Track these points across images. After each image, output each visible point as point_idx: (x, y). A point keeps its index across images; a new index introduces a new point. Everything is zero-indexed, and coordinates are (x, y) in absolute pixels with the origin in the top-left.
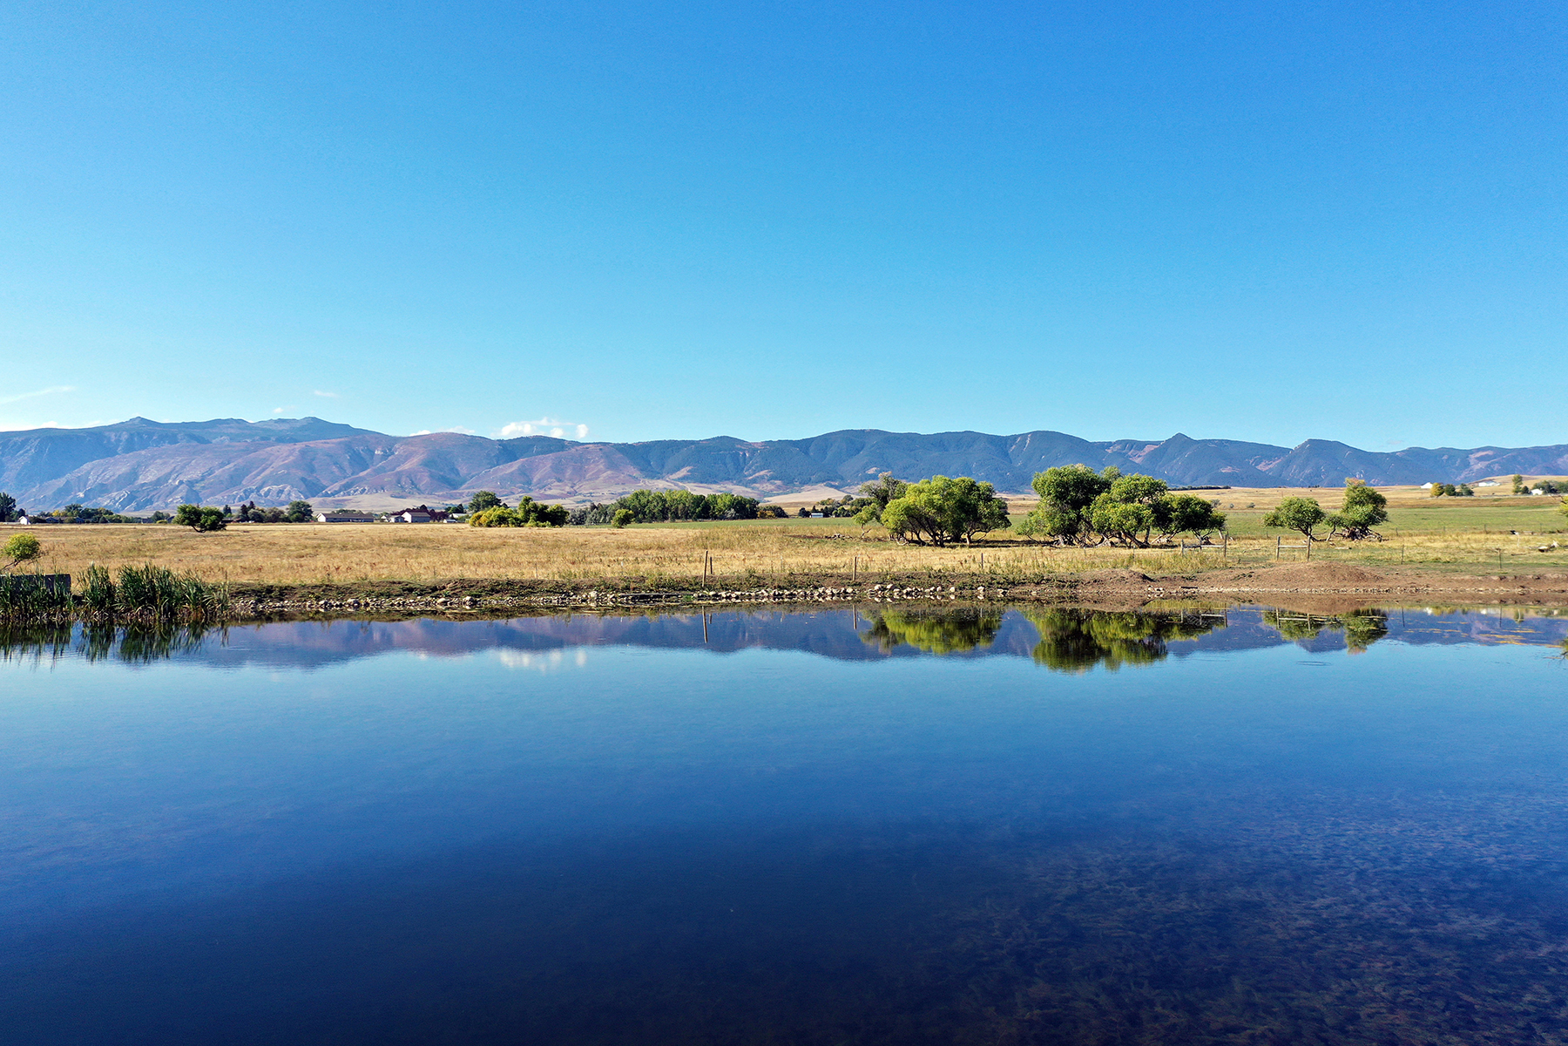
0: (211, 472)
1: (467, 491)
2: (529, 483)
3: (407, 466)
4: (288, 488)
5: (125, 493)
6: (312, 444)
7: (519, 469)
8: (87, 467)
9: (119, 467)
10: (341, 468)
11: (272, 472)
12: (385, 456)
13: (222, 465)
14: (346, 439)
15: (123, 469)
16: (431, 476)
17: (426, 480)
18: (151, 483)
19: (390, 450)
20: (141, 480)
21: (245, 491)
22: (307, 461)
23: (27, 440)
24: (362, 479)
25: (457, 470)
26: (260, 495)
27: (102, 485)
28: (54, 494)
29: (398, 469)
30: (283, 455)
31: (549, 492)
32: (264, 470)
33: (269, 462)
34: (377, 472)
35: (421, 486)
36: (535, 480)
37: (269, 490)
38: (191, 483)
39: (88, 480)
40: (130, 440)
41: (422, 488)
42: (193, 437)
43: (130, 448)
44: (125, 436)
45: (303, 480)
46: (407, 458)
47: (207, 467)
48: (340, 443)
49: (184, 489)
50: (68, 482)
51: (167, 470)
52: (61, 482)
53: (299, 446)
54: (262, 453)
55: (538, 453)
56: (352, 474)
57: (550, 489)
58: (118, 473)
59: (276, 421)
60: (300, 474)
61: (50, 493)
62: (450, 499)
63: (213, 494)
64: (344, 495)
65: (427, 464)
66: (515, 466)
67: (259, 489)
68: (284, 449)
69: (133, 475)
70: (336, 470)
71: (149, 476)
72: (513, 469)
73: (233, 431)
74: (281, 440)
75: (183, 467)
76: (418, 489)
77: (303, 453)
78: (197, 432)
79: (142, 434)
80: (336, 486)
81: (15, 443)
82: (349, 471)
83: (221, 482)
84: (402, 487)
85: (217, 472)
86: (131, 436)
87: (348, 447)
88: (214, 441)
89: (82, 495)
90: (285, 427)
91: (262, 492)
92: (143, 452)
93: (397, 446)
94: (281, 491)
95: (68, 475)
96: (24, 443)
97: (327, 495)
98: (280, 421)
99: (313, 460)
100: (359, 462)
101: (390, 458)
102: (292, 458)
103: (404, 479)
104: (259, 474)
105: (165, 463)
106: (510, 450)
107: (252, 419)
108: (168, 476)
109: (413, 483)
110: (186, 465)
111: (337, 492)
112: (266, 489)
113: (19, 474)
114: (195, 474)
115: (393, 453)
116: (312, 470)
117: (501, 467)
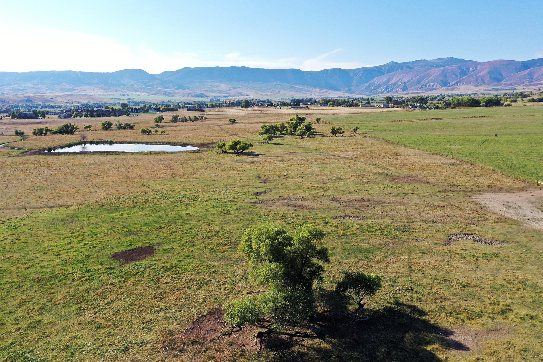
0: (412, 79)
1: (504, 83)
2: (532, 78)
3: (481, 74)
4: (436, 84)
5: (385, 87)
6: (446, 67)
7: (528, 73)
8: (375, 79)
9: (384, 79)
10: (456, 76)
11: (431, 78)
12: (474, 70)
13: (416, 76)
14: (459, 65)
15: (385, 79)
16: (490, 77)
17: (488, 79)
18: (393, 84)
19: (476, 68)
20: (390, 83)
21: (421, 86)
22: (444, 74)
23: (360, 71)
24: (464, 79)
25: (502, 75)
26: (427, 87)
27: (379, 85)
28: (365, 88)
29: (478, 75)
30: (436, 72)
31: (540, 82)
32: (429, 78)
33: (431, 75)
34: (469, 77)
35: (485, 81)
36: (535, 77)
37: (430, 85)
38: (405, 83)
39: (375, 83)
40: (389, 69)
41: (486, 82)
42: (408, 67)
43: (389, 72)
44: (387, 68)
45: (442, 81)
46: (482, 71)
47: (411, 77)
48: (456, 67)
49: (402, 86)
50: (369, 84)
51: (399, 79)
52: (367, 84)
53: (442, 68)
54: (429, 72)
55: (538, 66)
56: (460, 78)
57: (541, 81)
58: (384, 81)
59: (437, 59)
60: (441, 79)
61: (364, 88)
62: (496, 86)
63: (411, 87)
64: (456, 86)
65: (489, 73)
66: (527, 71)
67: (426, 84)
68: (437, 70)
69: (388, 81)
70: (454, 76)
71: (392, 82)
72: (526, 73)
73: (421, 64)
74: (437, 66)
75: (403, 78)
76: (484, 83)
77: (443, 71)
78: (410, 65)
79: (393, 67)
80: (453, 83)
81: (356, 72)
82: (459, 77)
83: (415, 82)
84: (478, 82)
85: (414, 79)
86: (389, 68)
87: (460, 68)
88: (415, 68)
89: (373, 88)
90: (440, 61)
91: (427, 86)
92: (391, 73)
93: (478, 66)
94: (434, 85)
95: (370, 82)
96: (359, 72)
97: (449, 86)
98: (439, 59)
99: (447, 73)
100: (464, 73)
101: (475, 71)
102: (439, 73)
103: (479, 79)
104: (427, 79)
105: (397, 77)
106: (525, 65)
107: (429, 59)
108: (399, 81)
109: (482, 80)
110: (404, 77)
111: (453, 85)
112: (429, 84)
113: (357, 82)
114: (406, 80)
115: (477, 69)
116: (446, 77)
117: (520, 72)
